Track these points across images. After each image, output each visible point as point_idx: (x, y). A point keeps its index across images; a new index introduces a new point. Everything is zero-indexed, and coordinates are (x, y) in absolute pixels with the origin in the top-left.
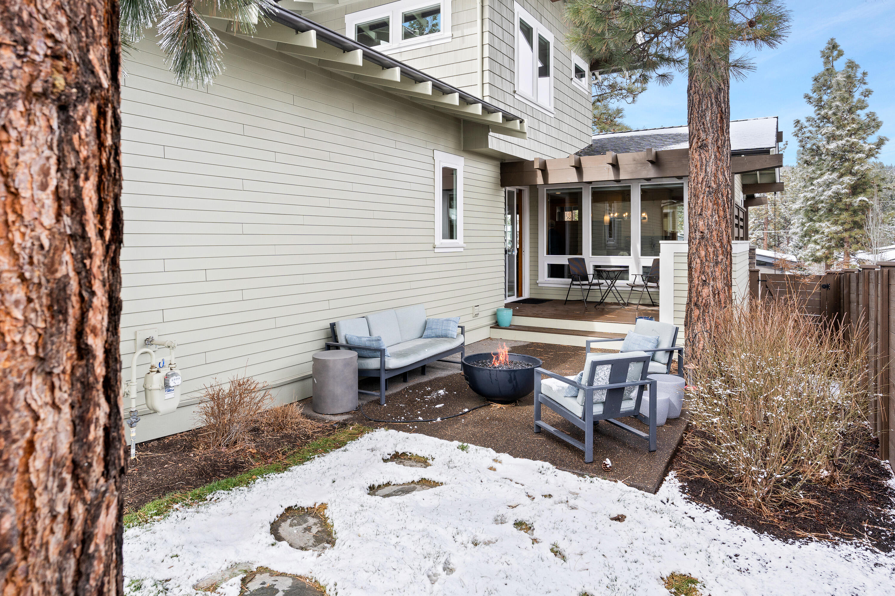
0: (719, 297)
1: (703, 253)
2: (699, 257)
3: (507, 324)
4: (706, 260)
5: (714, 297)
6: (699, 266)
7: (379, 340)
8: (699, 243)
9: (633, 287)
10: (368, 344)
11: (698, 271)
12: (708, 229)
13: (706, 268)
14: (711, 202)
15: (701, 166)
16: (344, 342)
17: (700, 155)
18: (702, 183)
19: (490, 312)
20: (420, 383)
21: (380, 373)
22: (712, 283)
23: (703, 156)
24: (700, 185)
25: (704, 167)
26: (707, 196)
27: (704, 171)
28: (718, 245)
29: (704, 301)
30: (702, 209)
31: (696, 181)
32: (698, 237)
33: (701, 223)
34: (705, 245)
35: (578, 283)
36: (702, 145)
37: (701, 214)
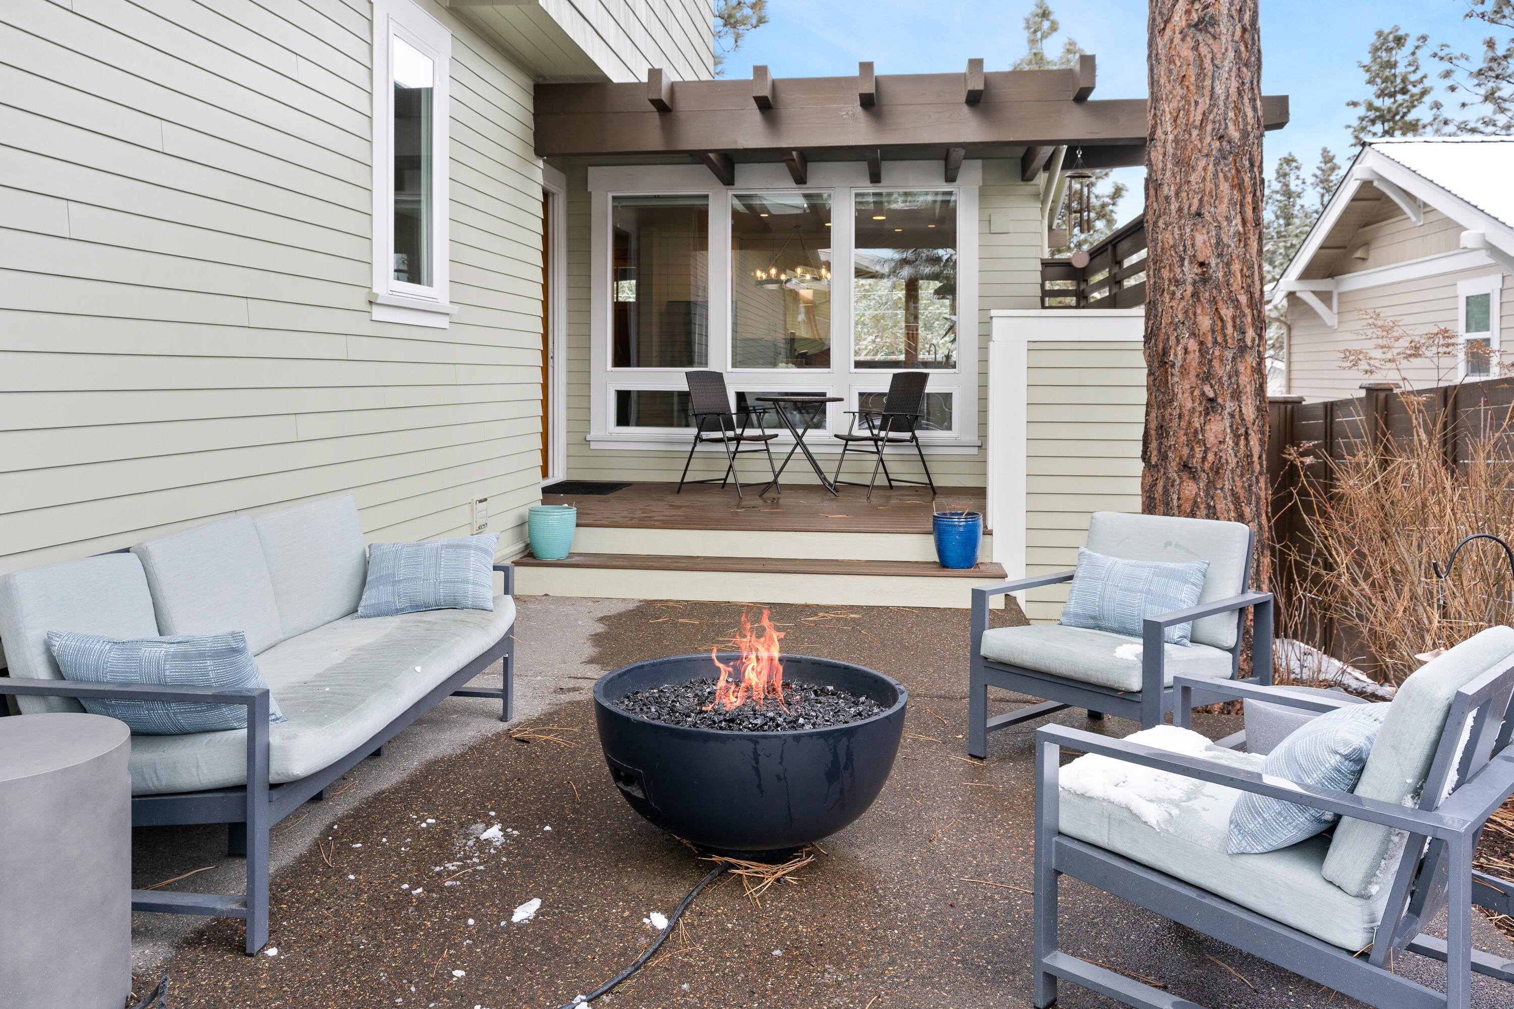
0: (1247, 444)
1: (1205, 322)
2: (1193, 334)
3: (559, 553)
4: (1215, 342)
5: (1237, 444)
6: (1194, 358)
7: (235, 651)
8: (1195, 295)
9: (847, 441)
10: (173, 672)
11: (1193, 373)
12: (1220, 255)
13: (1215, 363)
14: (1226, 178)
15: (1201, 76)
16: (41, 674)
17: (1196, 48)
18: (1202, 127)
19: (510, 520)
20: (379, 798)
21: (244, 805)
22: (1230, 406)
23: (1203, 50)
24: (1195, 133)
25: (1208, 83)
26: (1216, 164)
27: (1207, 92)
28: (1243, 299)
29: (1211, 457)
30: (1201, 200)
31: (1182, 120)
32: (1189, 278)
33: (1200, 238)
34: (1213, 301)
35: (718, 435)
36: (1201, 20)
37: (1199, 214)
